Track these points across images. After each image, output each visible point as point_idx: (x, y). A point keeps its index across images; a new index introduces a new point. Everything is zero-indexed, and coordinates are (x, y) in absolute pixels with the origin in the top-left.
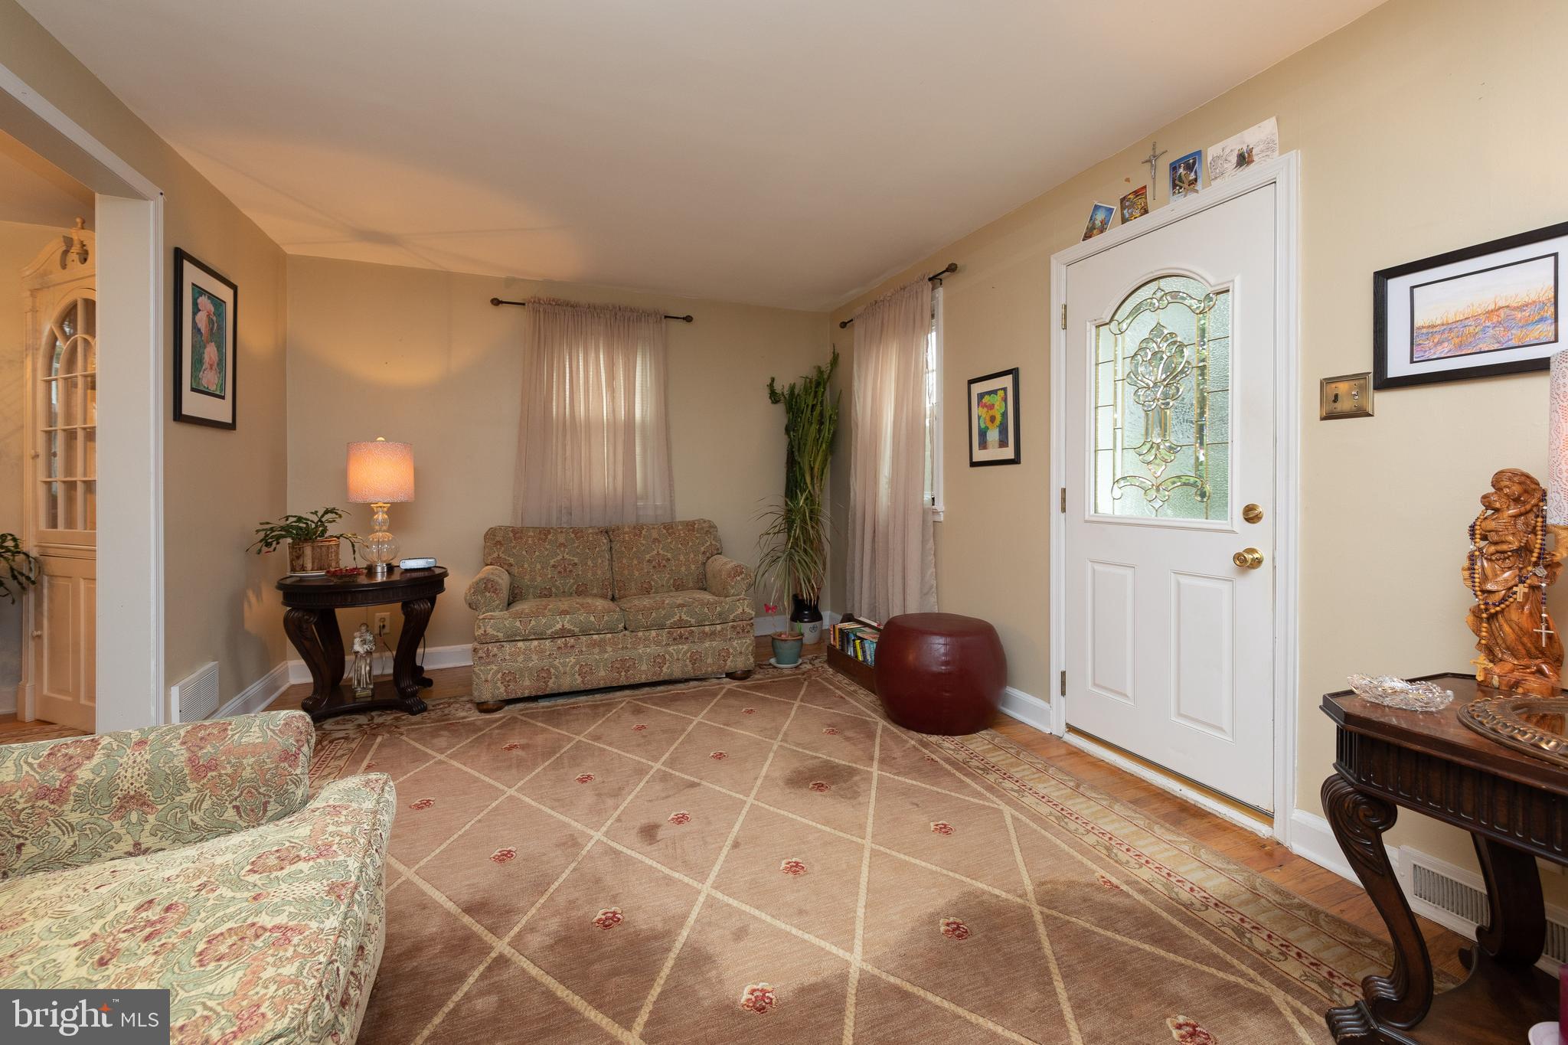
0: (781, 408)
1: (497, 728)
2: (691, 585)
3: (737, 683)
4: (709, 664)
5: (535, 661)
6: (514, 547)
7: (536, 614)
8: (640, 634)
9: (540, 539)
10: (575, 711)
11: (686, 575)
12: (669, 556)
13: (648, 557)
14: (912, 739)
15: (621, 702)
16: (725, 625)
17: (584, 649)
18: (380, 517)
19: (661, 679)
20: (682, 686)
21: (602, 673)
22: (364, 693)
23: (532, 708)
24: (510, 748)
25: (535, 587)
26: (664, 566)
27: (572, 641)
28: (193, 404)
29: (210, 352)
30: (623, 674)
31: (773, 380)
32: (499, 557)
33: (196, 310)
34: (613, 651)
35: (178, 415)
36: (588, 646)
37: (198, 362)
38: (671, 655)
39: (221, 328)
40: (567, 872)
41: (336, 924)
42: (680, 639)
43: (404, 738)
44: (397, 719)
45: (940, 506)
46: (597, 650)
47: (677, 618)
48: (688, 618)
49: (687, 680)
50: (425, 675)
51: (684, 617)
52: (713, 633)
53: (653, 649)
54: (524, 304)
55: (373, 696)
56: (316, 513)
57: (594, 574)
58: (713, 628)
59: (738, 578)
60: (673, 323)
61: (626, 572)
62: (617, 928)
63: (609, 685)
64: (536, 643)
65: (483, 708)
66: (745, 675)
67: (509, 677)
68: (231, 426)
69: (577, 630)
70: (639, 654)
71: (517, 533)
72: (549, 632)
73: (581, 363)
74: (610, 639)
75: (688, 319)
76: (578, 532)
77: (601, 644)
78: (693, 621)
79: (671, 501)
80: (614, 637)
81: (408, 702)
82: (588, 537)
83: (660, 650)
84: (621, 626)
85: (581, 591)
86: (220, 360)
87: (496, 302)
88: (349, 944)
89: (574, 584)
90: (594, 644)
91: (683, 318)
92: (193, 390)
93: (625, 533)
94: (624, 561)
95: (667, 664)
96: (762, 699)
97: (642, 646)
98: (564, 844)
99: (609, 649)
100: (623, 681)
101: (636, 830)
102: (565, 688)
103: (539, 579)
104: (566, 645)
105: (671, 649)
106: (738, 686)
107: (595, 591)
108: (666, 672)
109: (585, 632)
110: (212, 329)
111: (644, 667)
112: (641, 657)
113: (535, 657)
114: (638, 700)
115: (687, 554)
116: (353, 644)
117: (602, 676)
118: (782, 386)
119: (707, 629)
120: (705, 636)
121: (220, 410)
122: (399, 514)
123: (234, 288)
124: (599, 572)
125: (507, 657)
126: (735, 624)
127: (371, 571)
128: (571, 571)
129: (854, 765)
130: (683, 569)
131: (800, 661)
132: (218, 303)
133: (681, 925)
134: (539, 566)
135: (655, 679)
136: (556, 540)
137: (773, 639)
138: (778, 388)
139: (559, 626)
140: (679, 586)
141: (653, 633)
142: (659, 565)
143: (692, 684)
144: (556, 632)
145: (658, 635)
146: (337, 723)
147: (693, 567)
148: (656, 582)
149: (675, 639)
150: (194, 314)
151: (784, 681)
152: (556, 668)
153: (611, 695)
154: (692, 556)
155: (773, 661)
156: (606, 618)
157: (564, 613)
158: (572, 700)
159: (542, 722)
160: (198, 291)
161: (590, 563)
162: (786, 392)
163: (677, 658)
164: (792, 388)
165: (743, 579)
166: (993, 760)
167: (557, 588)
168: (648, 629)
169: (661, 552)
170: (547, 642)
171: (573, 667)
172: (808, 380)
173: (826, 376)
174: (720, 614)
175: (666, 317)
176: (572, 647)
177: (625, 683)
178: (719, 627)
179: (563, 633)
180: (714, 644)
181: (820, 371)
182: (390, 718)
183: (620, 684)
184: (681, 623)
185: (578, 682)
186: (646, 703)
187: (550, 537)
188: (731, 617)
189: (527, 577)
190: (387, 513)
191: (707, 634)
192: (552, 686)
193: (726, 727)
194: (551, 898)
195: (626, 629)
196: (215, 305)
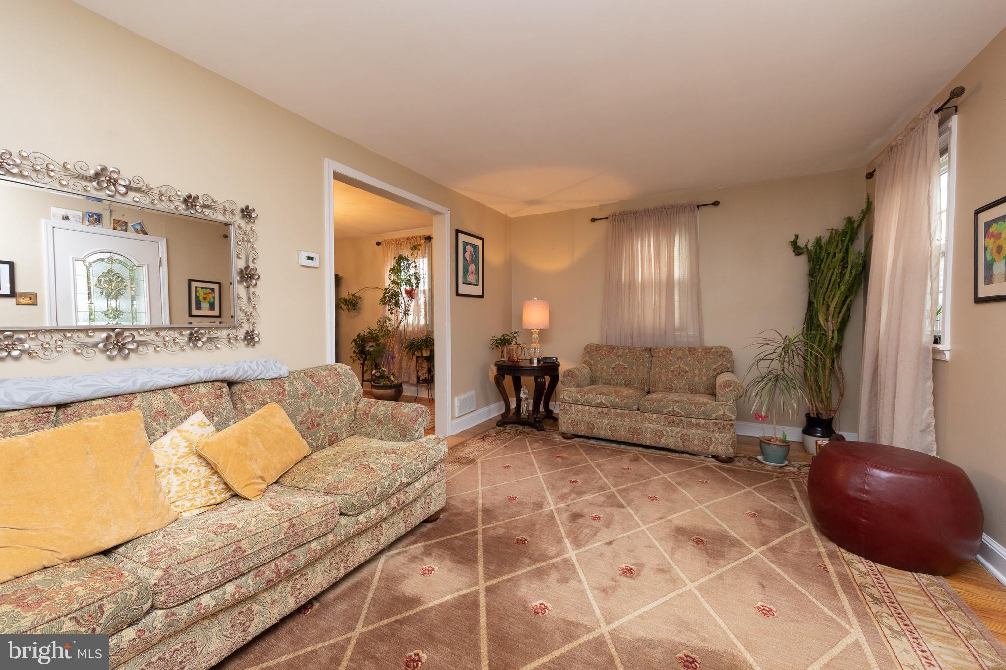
0: (803, 259)
1: (562, 447)
2: (702, 390)
3: (718, 463)
4: (695, 444)
5: (587, 417)
6: (595, 355)
7: (588, 392)
8: (646, 415)
9: (609, 352)
10: (603, 450)
11: (699, 384)
12: (687, 369)
13: (672, 368)
14: (822, 546)
15: (631, 453)
16: (708, 421)
17: (612, 417)
18: (536, 336)
19: (660, 446)
20: (677, 455)
21: (623, 433)
22: (524, 417)
23: (585, 443)
24: (557, 457)
25: (602, 379)
26: (683, 375)
27: (606, 410)
28: (464, 289)
29: (472, 267)
30: (635, 436)
31: (797, 236)
32: (587, 360)
33: (465, 251)
34: (630, 421)
35: (458, 294)
36: (615, 415)
37: (465, 272)
38: (667, 432)
39: (477, 257)
40: (527, 515)
41: (385, 475)
42: (672, 423)
43: (526, 440)
44: (532, 431)
45: (945, 346)
46: (620, 419)
47: (671, 409)
48: (679, 411)
49: (683, 452)
50: (553, 415)
51: (676, 409)
52: (698, 424)
53: (655, 426)
54: (607, 218)
55: (528, 418)
56: (512, 333)
57: (637, 375)
58: (698, 421)
59: (727, 390)
60: (704, 209)
61: (657, 376)
62: (520, 546)
63: (627, 441)
64: (587, 408)
65: (565, 436)
66: (729, 460)
67: (574, 423)
68: (482, 297)
69: (608, 405)
70: (646, 427)
71: (598, 347)
72: (594, 403)
73: (639, 247)
74: (627, 414)
75: (716, 204)
76: (631, 349)
77: (622, 415)
78: (683, 413)
79: (700, 332)
80: (630, 414)
81: (537, 424)
82: (636, 353)
83: (661, 428)
84: (635, 407)
85: (628, 384)
86: (476, 270)
87: (594, 220)
88: (387, 483)
89: (623, 379)
90: (617, 415)
91: (712, 204)
92: (463, 283)
93: (660, 352)
94: (657, 370)
95: (664, 438)
96: (724, 478)
97: (647, 422)
98: (537, 504)
99: (627, 420)
100: (635, 441)
101: (570, 513)
102: (602, 436)
103: (605, 374)
104: (602, 412)
105: (667, 428)
106: (715, 466)
107: (636, 385)
108: (663, 442)
109: (614, 407)
110: (472, 258)
111: (649, 436)
112: (647, 429)
113: (587, 415)
114: (641, 454)
115: (702, 369)
116: (520, 393)
117: (622, 435)
118: (807, 239)
119: (693, 420)
120: (691, 425)
121: (477, 290)
122: (543, 334)
123: (482, 239)
124: (640, 374)
125: (574, 412)
126: (717, 421)
127: (531, 361)
128: (622, 372)
129: (743, 541)
130: (697, 379)
131: (786, 463)
132: (475, 247)
133: (544, 560)
134: (605, 367)
135: (656, 445)
136: (617, 353)
137: (761, 441)
138: (801, 243)
139: (599, 401)
140: (693, 390)
141: (655, 416)
142: (679, 375)
143: (685, 455)
144: (597, 404)
145: (657, 418)
146: (512, 427)
147: (704, 378)
148: (676, 385)
149: (669, 423)
150: (464, 253)
151: (757, 472)
152: (598, 424)
153: (629, 448)
154: (704, 370)
155: (760, 458)
156: (625, 401)
157: (604, 394)
158: (608, 444)
159: (583, 450)
160: (465, 244)
161: (634, 368)
162: (810, 247)
163: (671, 436)
164: (818, 240)
165: (731, 390)
166: (900, 598)
167: (614, 380)
168: (652, 412)
169: (682, 366)
170: (593, 408)
171: (606, 425)
172: (834, 232)
173: (856, 225)
174: (704, 412)
175: (698, 206)
176: (606, 414)
177: (636, 442)
178: (703, 421)
179: (600, 405)
180: (700, 432)
181: (850, 221)
182: (529, 430)
183: (634, 442)
184: (673, 413)
185: (608, 435)
186: (644, 457)
187: (614, 351)
188: (714, 416)
189: (599, 372)
190: (538, 334)
191: (693, 424)
192: (595, 433)
193: (677, 486)
194: (511, 522)
195: (638, 410)
196: (474, 248)
